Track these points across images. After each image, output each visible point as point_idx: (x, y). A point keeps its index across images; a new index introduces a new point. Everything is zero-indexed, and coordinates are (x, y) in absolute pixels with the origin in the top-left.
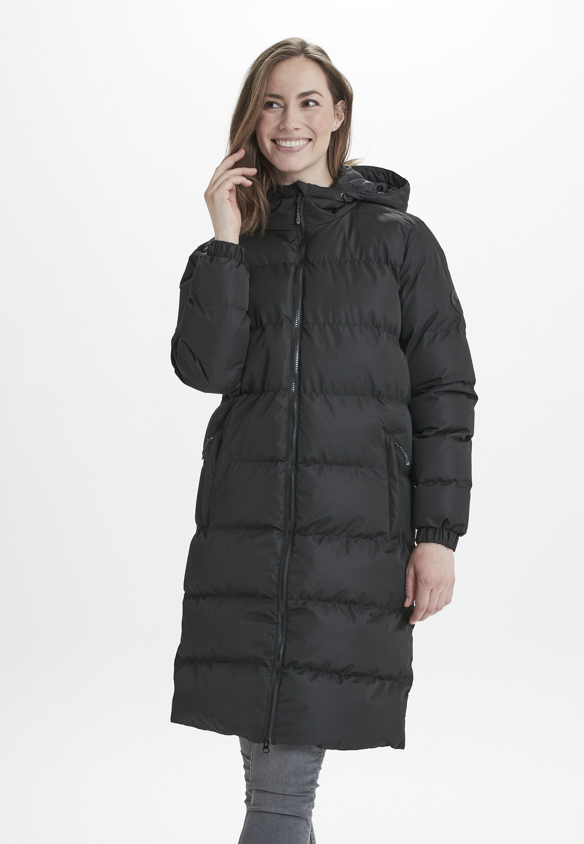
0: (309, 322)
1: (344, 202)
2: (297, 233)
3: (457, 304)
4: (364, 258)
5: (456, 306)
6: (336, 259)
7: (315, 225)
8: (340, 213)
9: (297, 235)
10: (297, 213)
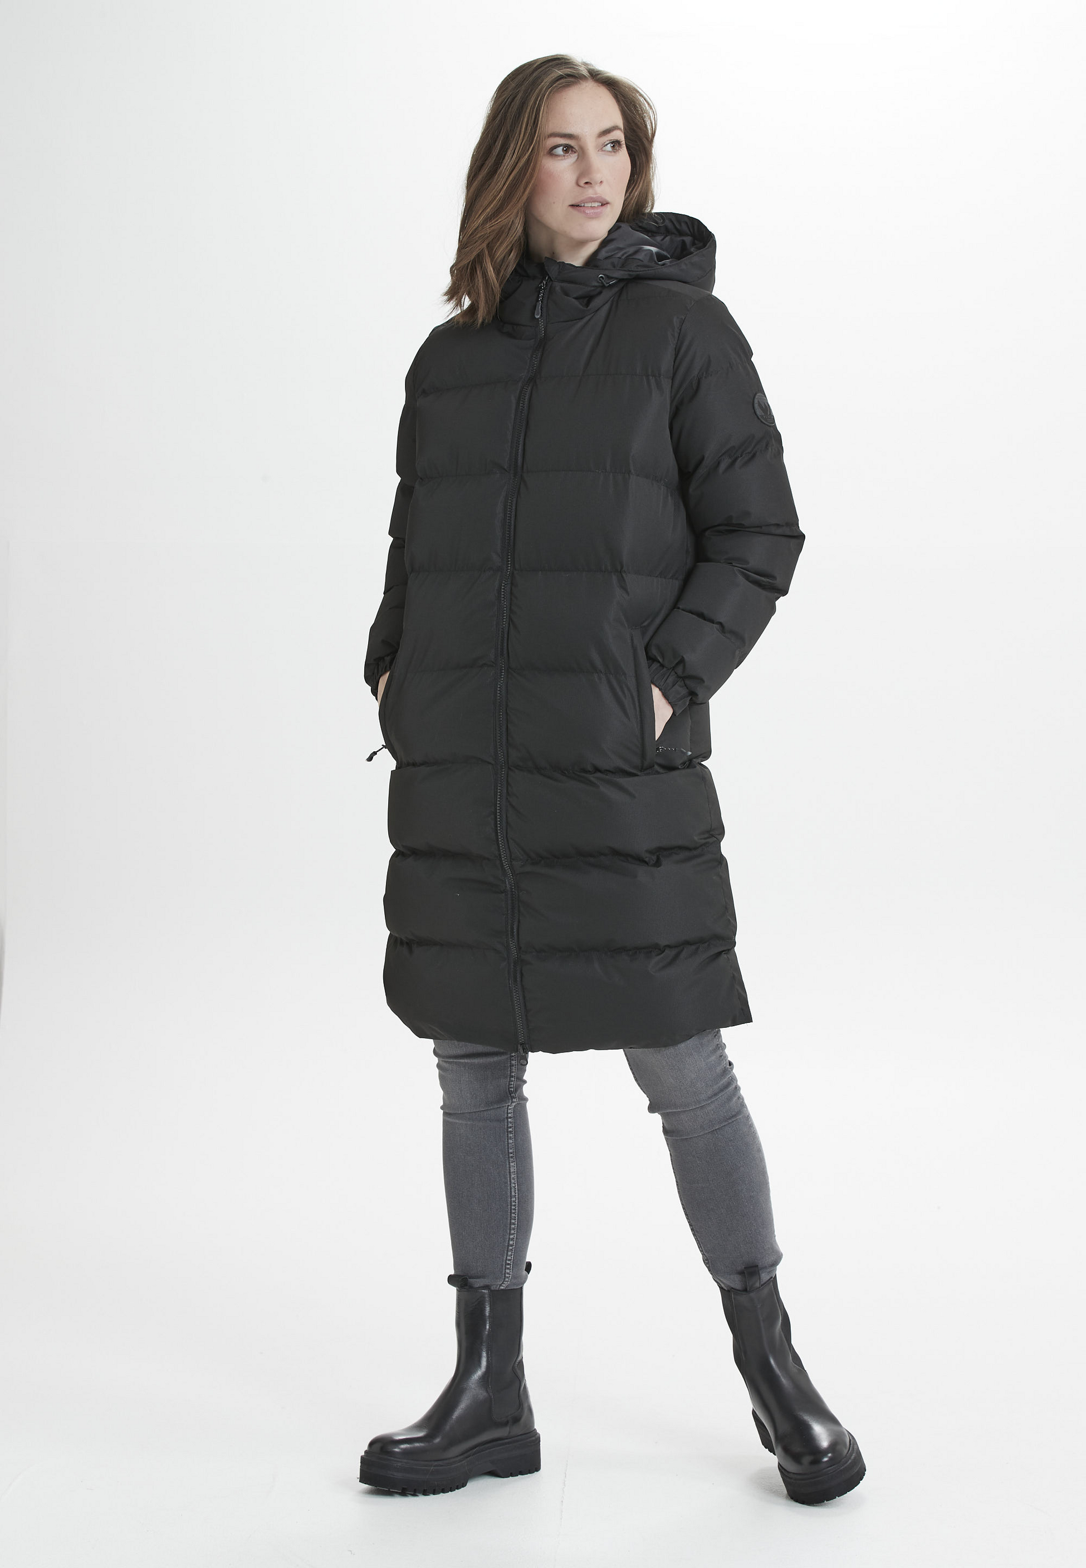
1: (603, 287)
3: (763, 414)
5: (762, 416)
8: (596, 303)
10: (538, 303)
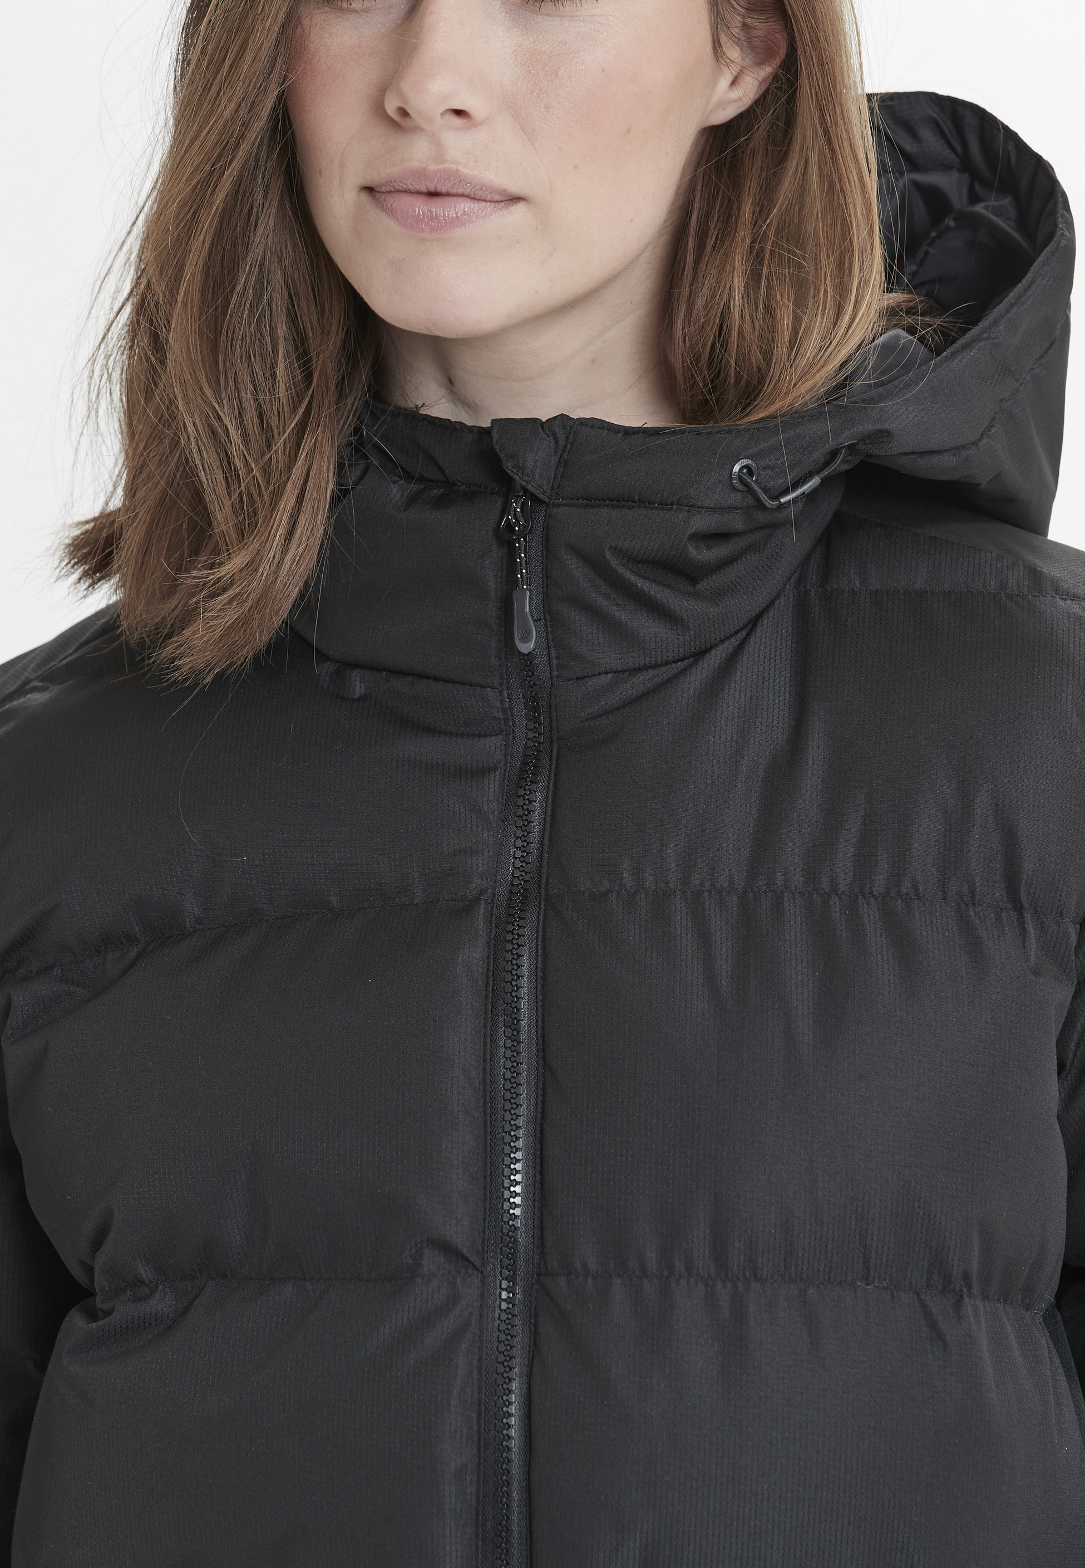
0: (578, 1266)
2: (502, 701)
4: (879, 883)
6: (725, 884)
7: (606, 673)
9: (504, 711)
